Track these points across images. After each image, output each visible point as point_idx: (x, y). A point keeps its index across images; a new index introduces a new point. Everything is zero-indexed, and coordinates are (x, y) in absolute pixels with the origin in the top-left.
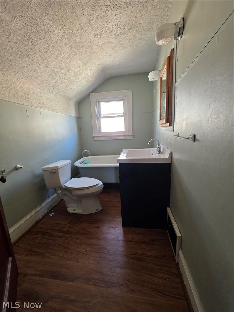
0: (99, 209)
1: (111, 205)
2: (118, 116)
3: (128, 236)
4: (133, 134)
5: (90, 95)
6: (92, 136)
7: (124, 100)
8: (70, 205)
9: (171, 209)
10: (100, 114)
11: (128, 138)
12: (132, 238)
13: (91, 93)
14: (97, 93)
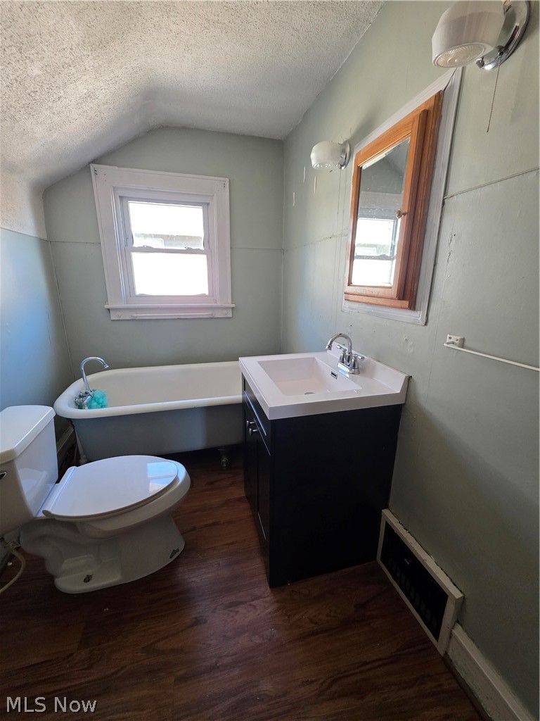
0: (178, 550)
1: (211, 522)
2: (189, 251)
3: (297, 617)
4: (234, 306)
5: (92, 171)
6: (106, 306)
7: (206, 205)
8: (68, 564)
9: (393, 513)
10: (129, 237)
11: (219, 314)
12: (311, 621)
13: (94, 161)
14: (116, 168)
